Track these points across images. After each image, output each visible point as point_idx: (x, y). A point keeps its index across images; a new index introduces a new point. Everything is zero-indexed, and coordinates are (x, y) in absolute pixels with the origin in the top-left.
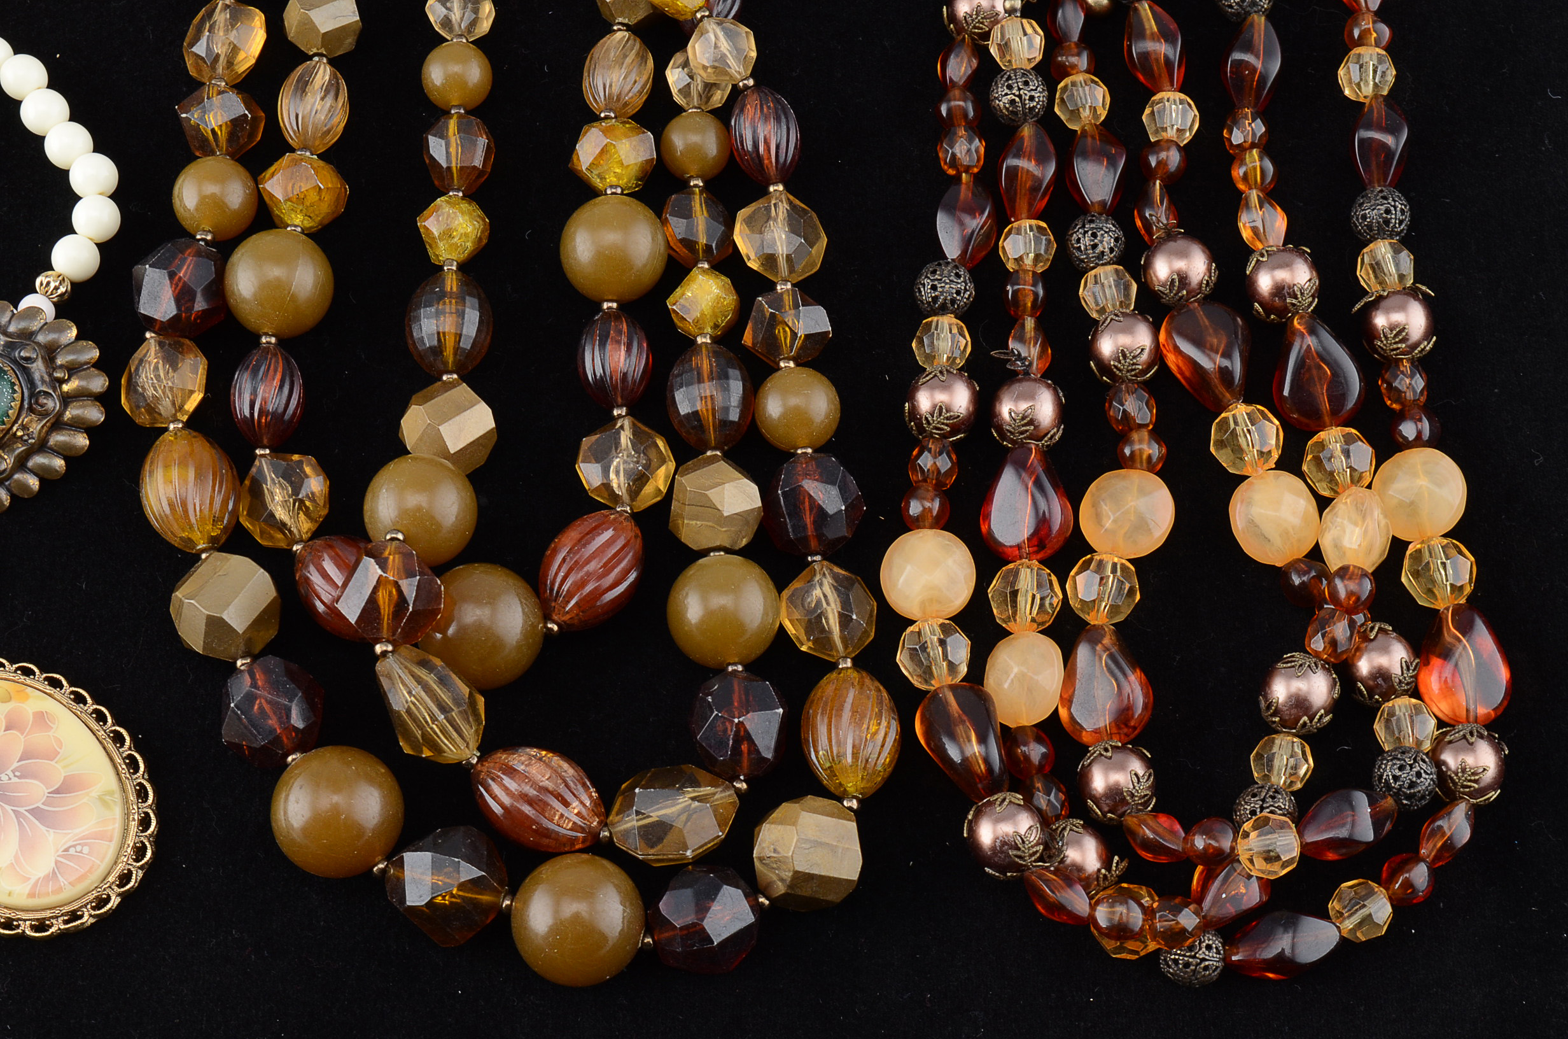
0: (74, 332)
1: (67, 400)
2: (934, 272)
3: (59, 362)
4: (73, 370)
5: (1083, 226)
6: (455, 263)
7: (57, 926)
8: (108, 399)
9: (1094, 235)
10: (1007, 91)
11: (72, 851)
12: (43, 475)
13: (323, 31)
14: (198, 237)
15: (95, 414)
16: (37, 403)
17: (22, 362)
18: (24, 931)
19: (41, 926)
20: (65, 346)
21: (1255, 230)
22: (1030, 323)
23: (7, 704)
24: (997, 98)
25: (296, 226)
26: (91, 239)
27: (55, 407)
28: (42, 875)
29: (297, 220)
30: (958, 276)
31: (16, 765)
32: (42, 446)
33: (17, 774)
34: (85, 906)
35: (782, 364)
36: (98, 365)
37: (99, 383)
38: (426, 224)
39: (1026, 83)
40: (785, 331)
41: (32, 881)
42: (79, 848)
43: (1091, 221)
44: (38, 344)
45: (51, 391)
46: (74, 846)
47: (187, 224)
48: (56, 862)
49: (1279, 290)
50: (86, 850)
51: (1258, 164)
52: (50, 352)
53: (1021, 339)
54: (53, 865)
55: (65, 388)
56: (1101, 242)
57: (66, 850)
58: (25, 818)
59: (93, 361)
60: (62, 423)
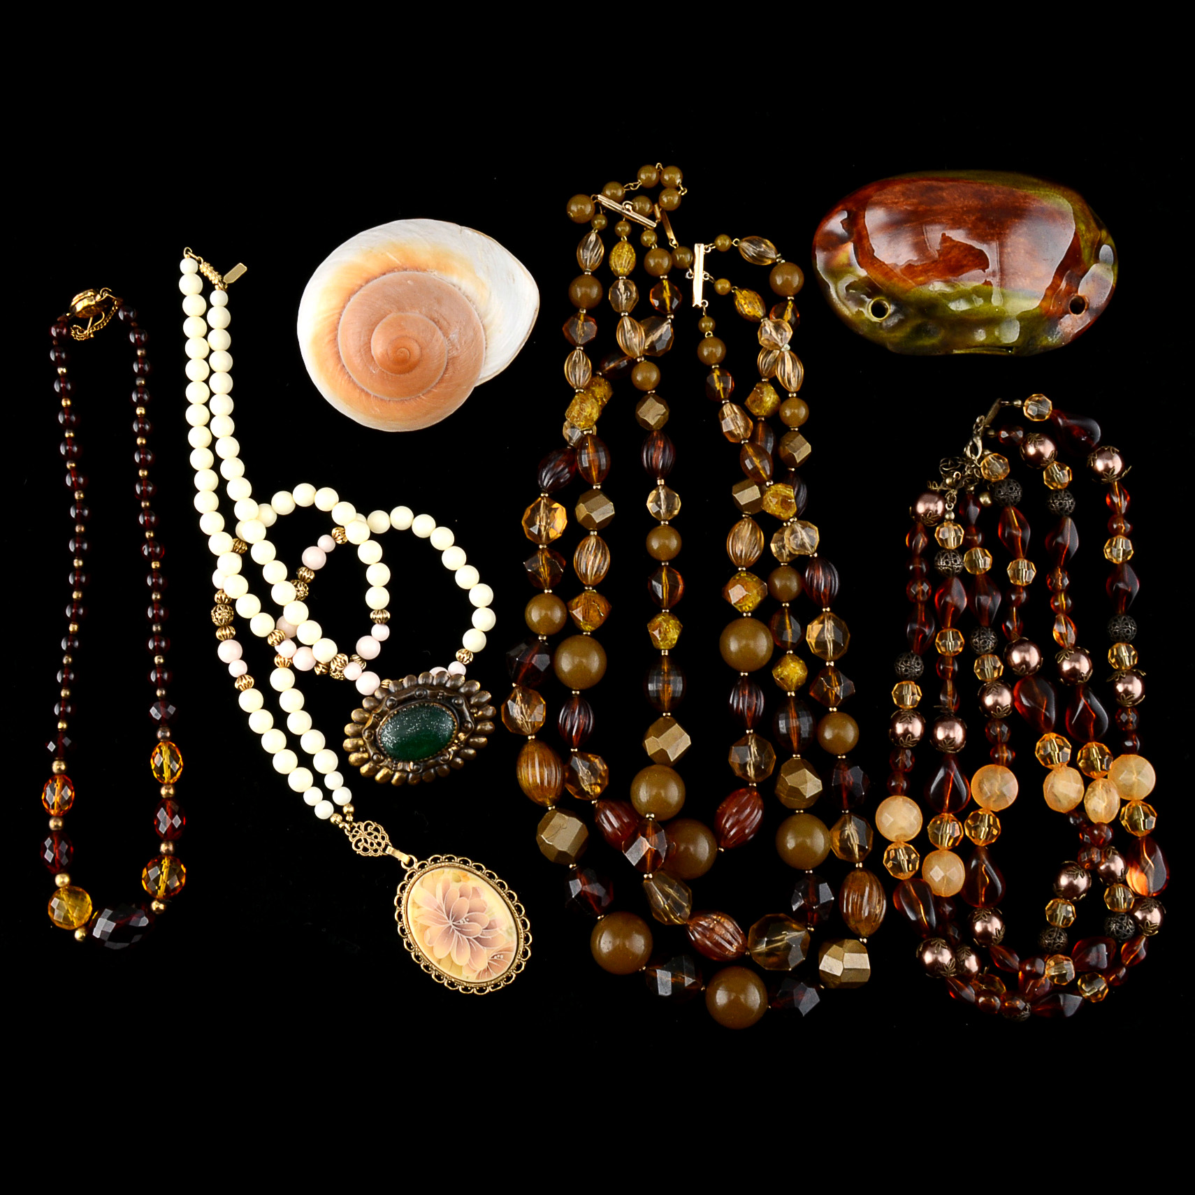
0: (478, 685)
1: (478, 721)
2: (906, 662)
3: (472, 702)
4: (479, 706)
5: (979, 636)
6: (667, 651)
7: (489, 989)
9: (985, 642)
10: (945, 564)
11: (495, 958)
12: (466, 758)
13: (597, 522)
14: (540, 638)
15: (489, 726)
16: (464, 726)
17: (456, 706)
18: (473, 992)
19: (481, 990)
20: (475, 695)
21: (1060, 634)
22: (950, 687)
23: (459, 883)
24: (940, 566)
25: (587, 632)
26: (482, 631)
27: (472, 727)
28: (482, 969)
29: (588, 628)
30: (918, 664)
31: (466, 915)
32: (467, 744)
33: (468, 920)
34: (502, 980)
35: (831, 709)
36: (490, 702)
37: (490, 711)
38: (654, 633)
39: (956, 561)
40: (832, 693)
41: (478, 972)
42: (498, 956)
43: (983, 634)
44: (461, 694)
45: (470, 720)
46: (496, 955)
47: (534, 630)
48: (489, 963)
49: (1074, 672)
50: (502, 957)
51: (1064, 602)
52: (468, 696)
53: (945, 694)
54: (487, 964)
55: (475, 715)
56: (988, 645)
57: (493, 957)
58: (473, 942)
59: (488, 701)
60: (475, 733)
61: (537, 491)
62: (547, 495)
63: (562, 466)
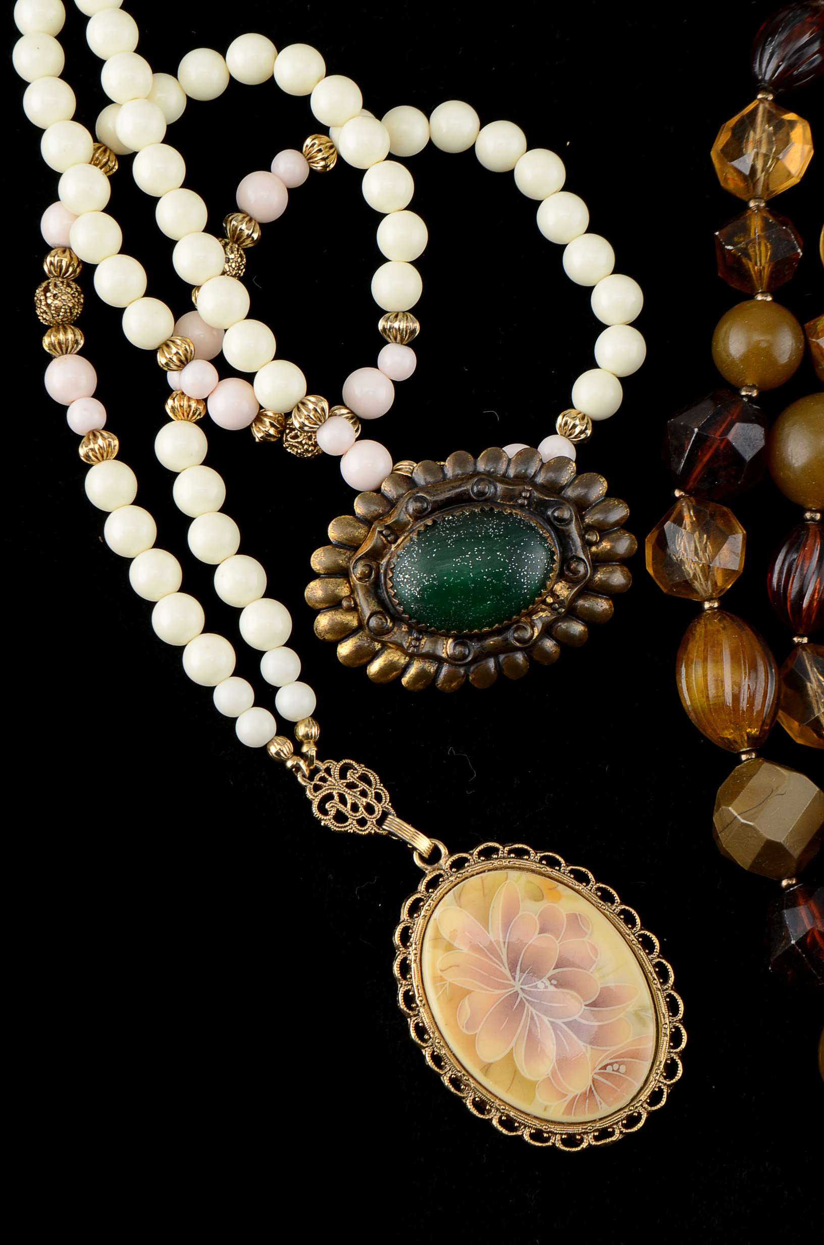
0: (603, 486)
1: (599, 561)
3: (588, 520)
4: (604, 530)
7: (588, 1141)
8: (634, 562)
11: (609, 1069)
12: (564, 642)
14: (743, 393)
15: (618, 578)
16: (569, 569)
17: (556, 523)
18: (554, 1144)
19: (571, 1140)
20: (596, 505)
23: (538, 903)
26: (614, 374)
27: (586, 574)
28: (579, 1092)
31: (551, 972)
32: (572, 613)
33: (554, 982)
34: (617, 1123)
36: (626, 525)
37: (624, 544)
41: (569, 1098)
42: (616, 1066)
44: (568, 500)
45: (584, 557)
46: (611, 1064)
47: (731, 376)
48: (594, 1080)
50: (623, 1069)
52: (581, 507)
54: (590, 1083)
55: (594, 549)
57: (605, 1067)
58: (563, 1031)
59: (623, 522)
60: (589, 589)
61: (752, 86)
62: (771, 97)
63: (806, 38)
